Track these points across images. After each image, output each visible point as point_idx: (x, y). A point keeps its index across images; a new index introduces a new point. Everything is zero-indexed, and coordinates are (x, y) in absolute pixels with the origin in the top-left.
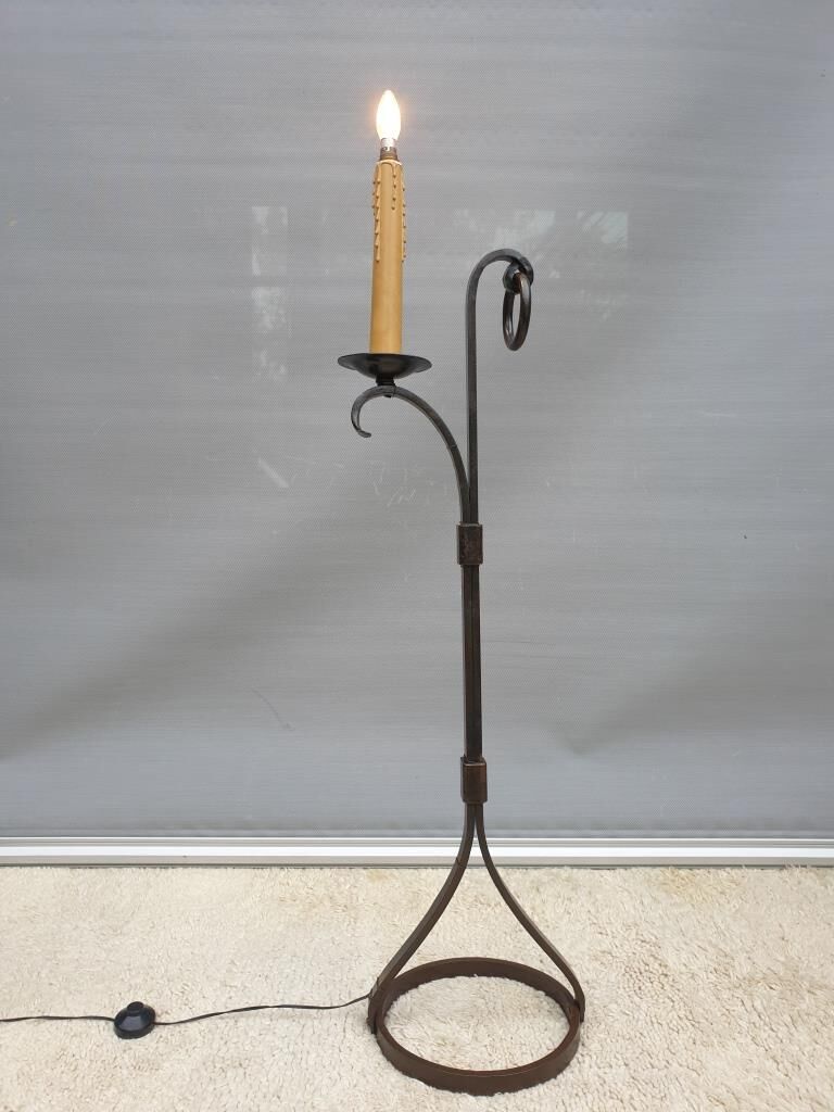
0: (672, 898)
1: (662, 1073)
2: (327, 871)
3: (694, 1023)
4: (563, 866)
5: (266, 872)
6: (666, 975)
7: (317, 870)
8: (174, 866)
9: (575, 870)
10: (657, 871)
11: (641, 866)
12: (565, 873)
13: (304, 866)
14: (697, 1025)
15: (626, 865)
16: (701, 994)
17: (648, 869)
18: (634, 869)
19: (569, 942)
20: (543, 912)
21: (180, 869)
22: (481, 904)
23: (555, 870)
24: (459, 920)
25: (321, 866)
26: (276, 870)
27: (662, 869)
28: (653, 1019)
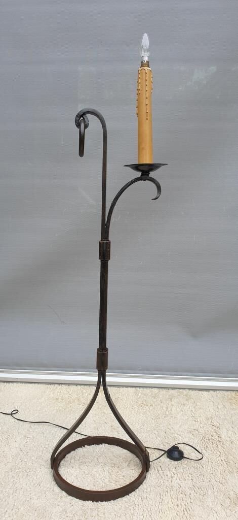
0: (232, 405)
1: (207, 484)
2: (79, 387)
3: (228, 463)
4: (185, 389)
5: (52, 386)
6: (220, 441)
7: (74, 386)
8: (12, 382)
9: (191, 391)
10: (229, 393)
11: (221, 390)
12: (185, 392)
13: (69, 384)
14: (228, 464)
15: (215, 389)
16: (234, 450)
17: (224, 392)
18: (218, 392)
19: (180, 424)
20: (171, 410)
21: (15, 384)
22: (145, 405)
23: (181, 390)
24: (133, 412)
25: (77, 385)
26: (56, 386)
27: (231, 392)
28: (210, 460)
